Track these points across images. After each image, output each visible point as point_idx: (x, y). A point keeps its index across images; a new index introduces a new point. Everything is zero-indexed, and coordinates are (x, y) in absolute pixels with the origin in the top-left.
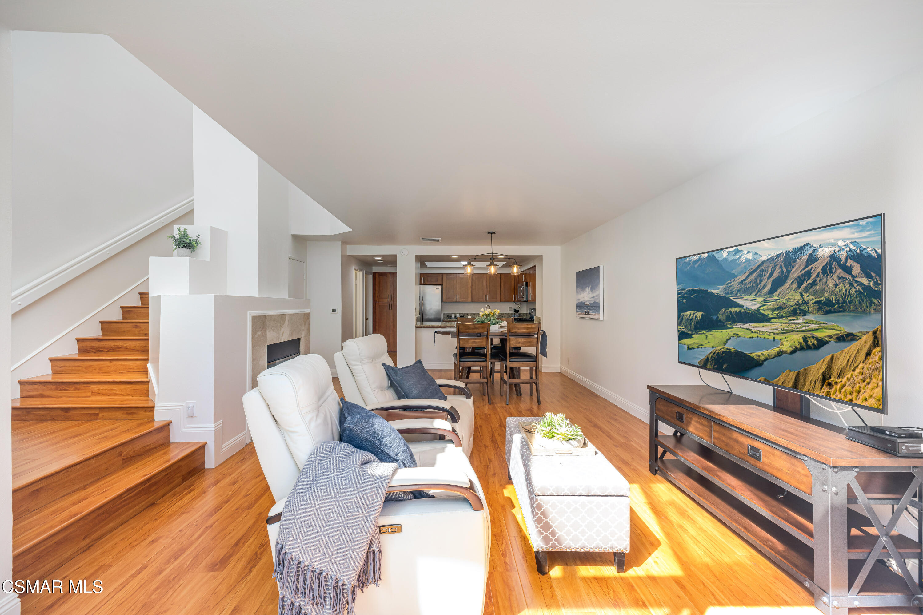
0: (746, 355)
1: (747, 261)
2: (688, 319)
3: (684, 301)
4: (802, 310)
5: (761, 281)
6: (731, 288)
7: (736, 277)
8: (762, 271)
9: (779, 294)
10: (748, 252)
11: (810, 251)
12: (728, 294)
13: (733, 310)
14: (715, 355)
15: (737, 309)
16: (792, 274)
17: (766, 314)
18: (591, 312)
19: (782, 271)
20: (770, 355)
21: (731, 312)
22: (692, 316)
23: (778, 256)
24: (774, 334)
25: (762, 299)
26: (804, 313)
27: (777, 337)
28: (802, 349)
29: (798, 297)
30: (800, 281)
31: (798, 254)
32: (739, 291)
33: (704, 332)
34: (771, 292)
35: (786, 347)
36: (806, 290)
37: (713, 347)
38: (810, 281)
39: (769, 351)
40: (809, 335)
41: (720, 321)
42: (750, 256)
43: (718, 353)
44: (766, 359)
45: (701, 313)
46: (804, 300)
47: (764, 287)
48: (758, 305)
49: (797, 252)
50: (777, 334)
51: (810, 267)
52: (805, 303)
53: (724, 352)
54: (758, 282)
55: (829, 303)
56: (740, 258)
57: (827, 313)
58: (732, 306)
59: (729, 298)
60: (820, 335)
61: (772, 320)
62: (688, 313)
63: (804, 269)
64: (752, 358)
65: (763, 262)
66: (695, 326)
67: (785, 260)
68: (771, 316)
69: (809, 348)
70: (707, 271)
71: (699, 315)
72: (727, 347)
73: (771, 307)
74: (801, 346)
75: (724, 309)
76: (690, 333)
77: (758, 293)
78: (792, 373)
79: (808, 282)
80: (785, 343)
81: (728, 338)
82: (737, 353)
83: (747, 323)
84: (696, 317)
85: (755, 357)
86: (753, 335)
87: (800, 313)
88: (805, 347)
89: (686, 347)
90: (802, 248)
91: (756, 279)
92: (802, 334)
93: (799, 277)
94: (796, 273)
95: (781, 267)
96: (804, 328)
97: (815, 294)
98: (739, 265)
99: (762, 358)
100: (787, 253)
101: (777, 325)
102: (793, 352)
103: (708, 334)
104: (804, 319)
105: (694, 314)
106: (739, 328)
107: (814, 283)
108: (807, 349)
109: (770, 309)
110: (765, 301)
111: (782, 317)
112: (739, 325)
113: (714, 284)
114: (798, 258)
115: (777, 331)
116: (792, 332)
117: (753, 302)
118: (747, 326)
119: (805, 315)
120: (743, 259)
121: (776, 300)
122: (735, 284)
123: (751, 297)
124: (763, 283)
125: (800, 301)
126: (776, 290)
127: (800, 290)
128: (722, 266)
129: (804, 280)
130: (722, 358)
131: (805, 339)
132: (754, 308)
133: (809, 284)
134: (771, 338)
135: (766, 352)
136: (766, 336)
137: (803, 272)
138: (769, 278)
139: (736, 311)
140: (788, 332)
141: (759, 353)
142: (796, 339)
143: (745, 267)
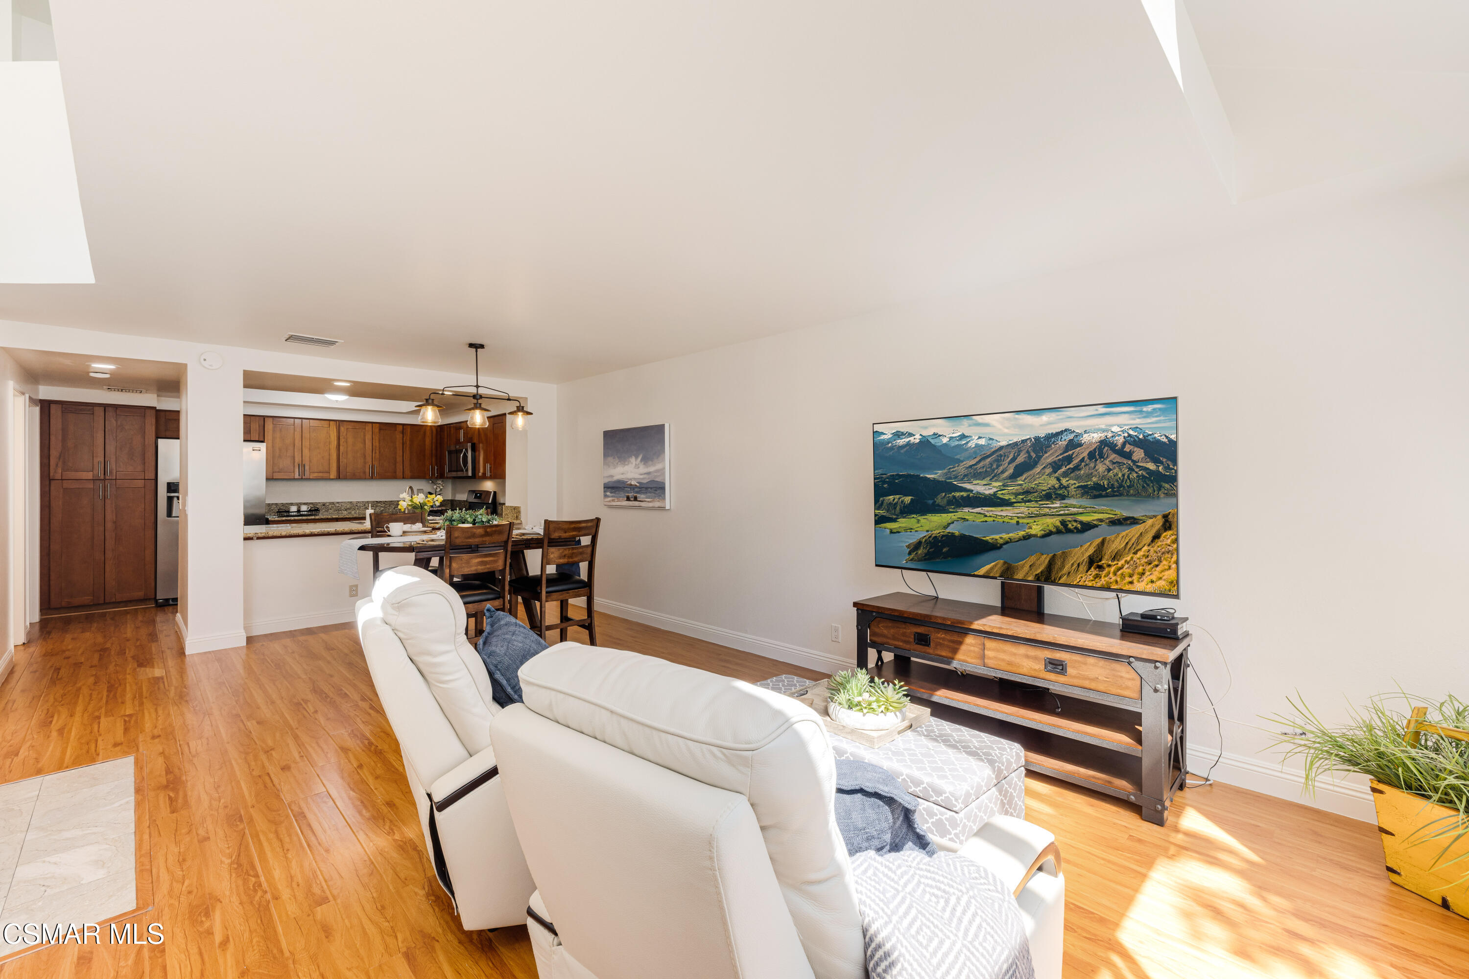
0: (976, 539)
1: (977, 445)
2: (890, 503)
3: (885, 486)
4: (1060, 495)
5: (998, 466)
6: (954, 473)
7: (962, 462)
8: (1001, 456)
9: (1025, 479)
10: (980, 438)
11: (1071, 437)
12: (950, 478)
13: (957, 494)
14: (931, 539)
15: (964, 494)
16: (1045, 459)
17: (1007, 498)
18: (641, 497)
19: (1030, 457)
20: (1012, 538)
21: (954, 497)
22: (896, 500)
23: (1023, 441)
24: (1018, 518)
25: (1001, 484)
26: (1063, 497)
27: (1021, 521)
28: (1059, 532)
29: (1053, 482)
30: (1056, 466)
31: (1053, 440)
32: (965, 476)
33: (915, 516)
34: (1014, 477)
35: (1036, 529)
36: (1065, 474)
37: (928, 531)
38: (1071, 466)
39: (1011, 535)
40: (1070, 519)
41: (938, 505)
42: (982, 442)
43: (936, 537)
44: (1007, 543)
45: (910, 498)
46: (1062, 484)
47: (1003, 472)
48: (995, 490)
49: (1051, 438)
50: (1023, 518)
51: (1070, 452)
52: (1062, 487)
53: (943, 536)
54: (995, 466)
55: (1098, 487)
56: (967, 443)
57: (1095, 497)
58: (955, 491)
59: (951, 482)
60: (1085, 518)
61: (1015, 505)
62: (891, 497)
63: (1061, 454)
64: (987, 542)
65: (1001, 448)
66: (901, 510)
67: (1033, 445)
68: (1014, 500)
69: (1069, 531)
70: (919, 457)
71: (908, 499)
72: (948, 530)
73: (1014, 491)
74: (1057, 529)
75: (944, 494)
76: (894, 517)
77: (995, 477)
78: (1045, 556)
79: (1068, 467)
80: (1034, 527)
81: (950, 522)
82: (963, 537)
83: (978, 507)
84: (902, 502)
85: (990, 541)
86: (986, 519)
87: (1056, 498)
88: (1063, 530)
89: (888, 531)
90: (1062, 432)
91: (991, 464)
92: (1060, 518)
93: (1054, 462)
94: (1049, 457)
95: (1028, 452)
96: (1062, 512)
97: (1077, 478)
98: (967, 450)
99: (1001, 541)
100: (1037, 439)
101: (1023, 509)
102: (1044, 536)
103: (919, 518)
104: (1061, 504)
105: (899, 499)
106: (965, 512)
107: (1077, 468)
108: (1067, 532)
109: (1012, 493)
110: (1004, 485)
111: (1029, 501)
112: (966, 510)
113: (930, 469)
114: (1053, 443)
115: (1023, 515)
116: (1045, 515)
117: (987, 487)
118: (978, 510)
119: (1064, 499)
120: (972, 444)
121: (1021, 485)
122: (961, 469)
123: (984, 482)
124: (1001, 468)
125: (1057, 486)
126: (1021, 475)
127: (1056, 475)
128: (940, 451)
129: (1062, 465)
130: (940, 541)
131: (1063, 523)
132: (991, 492)
133: (1069, 469)
134: (1014, 521)
135: (1006, 536)
136: (1006, 520)
137: (1060, 457)
138: (1009, 463)
139: (962, 496)
140: (1037, 516)
141: (997, 537)
142: (1052, 522)
143: (975, 453)
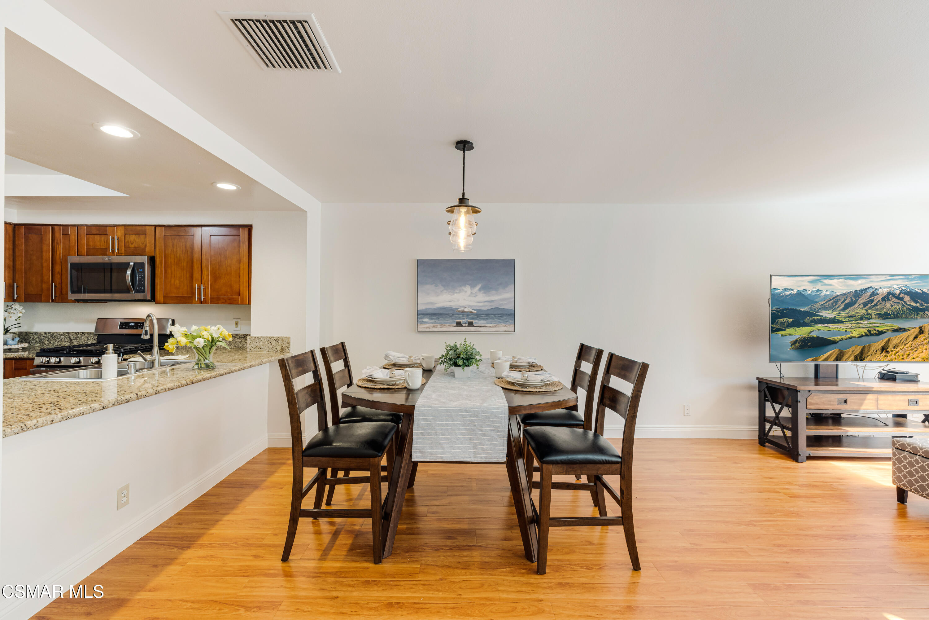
0: (825, 339)
1: (825, 295)
2: (782, 322)
3: (779, 314)
4: (867, 318)
5: (836, 305)
6: (814, 308)
7: (818, 302)
8: (838, 299)
9: (850, 310)
10: (827, 291)
11: (873, 290)
12: (812, 310)
13: (815, 318)
14: (802, 339)
15: (819, 318)
16: (859, 301)
17: (840, 319)
19: (852, 300)
20: (843, 338)
21: (814, 319)
22: (785, 321)
23: (849, 293)
24: (846, 329)
25: (837, 313)
26: (869, 319)
27: (847, 330)
28: (867, 335)
29: (864, 311)
30: (865, 304)
31: (864, 292)
32: (819, 309)
33: (794, 328)
34: (844, 309)
35: (855, 334)
36: (870, 308)
37: (800, 335)
38: (873, 304)
39: (842, 337)
40: (872, 329)
41: (806, 323)
42: (828, 293)
43: (805, 338)
44: (840, 340)
45: (792, 319)
46: (868, 313)
47: (838, 307)
48: (835, 315)
49: (863, 291)
50: (848, 329)
51: (873, 298)
52: (868, 314)
53: (808, 337)
54: (834, 304)
55: (886, 314)
56: (821, 293)
57: (885, 319)
58: (814, 316)
59: (812, 312)
60: (880, 329)
61: (845, 322)
62: (782, 319)
63: (868, 299)
64: (830, 340)
65: (838, 296)
66: (787, 325)
67: (854, 294)
68: (844, 320)
69: (872, 335)
70: (796, 300)
71: (790, 320)
72: (811, 335)
73: (844, 316)
74: (866, 334)
75: (809, 318)
76: (784, 328)
77: (834, 310)
78: (860, 347)
79: (871, 305)
80: (854, 333)
81: (812, 331)
82: (818, 338)
83: (826, 324)
84: (788, 321)
85: (832, 340)
86: (830, 329)
87: (865, 319)
88: (869, 334)
89: (781, 335)
90: (868, 288)
91: (833, 304)
92: (867, 329)
93: (865, 302)
94: (862, 300)
95: (851, 298)
96: (868, 326)
97: (876, 310)
98: (820, 297)
99: (838, 340)
100: (856, 292)
101: (849, 325)
102: (859, 337)
103: (797, 329)
104: (868, 322)
105: (786, 320)
106: (820, 326)
107: (876, 305)
108: (871, 335)
109: (843, 317)
110: (839, 313)
111: (852, 321)
112: (820, 325)
113: (802, 306)
114: (864, 293)
115: (849, 327)
116: (859, 327)
117: (831, 314)
118: (826, 325)
119: (869, 320)
120: (823, 294)
121: (847, 313)
122: (817, 306)
123: (829, 312)
124: (838, 305)
125: (866, 314)
126: (848, 308)
127: (865, 308)
128: (807, 297)
129: (868, 304)
130: (807, 340)
131: (869, 331)
132: (833, 316)
133: (872, 305)
134: (844, 330)
135: (840, 337)
136: (840, 330)
137: (867, 300)
138: (842, 303)
139: (818, 319)
140: (856, 328)
141: (835, 338)
142: (864, 331)
143: (824, 298)
